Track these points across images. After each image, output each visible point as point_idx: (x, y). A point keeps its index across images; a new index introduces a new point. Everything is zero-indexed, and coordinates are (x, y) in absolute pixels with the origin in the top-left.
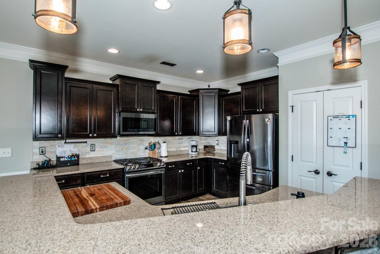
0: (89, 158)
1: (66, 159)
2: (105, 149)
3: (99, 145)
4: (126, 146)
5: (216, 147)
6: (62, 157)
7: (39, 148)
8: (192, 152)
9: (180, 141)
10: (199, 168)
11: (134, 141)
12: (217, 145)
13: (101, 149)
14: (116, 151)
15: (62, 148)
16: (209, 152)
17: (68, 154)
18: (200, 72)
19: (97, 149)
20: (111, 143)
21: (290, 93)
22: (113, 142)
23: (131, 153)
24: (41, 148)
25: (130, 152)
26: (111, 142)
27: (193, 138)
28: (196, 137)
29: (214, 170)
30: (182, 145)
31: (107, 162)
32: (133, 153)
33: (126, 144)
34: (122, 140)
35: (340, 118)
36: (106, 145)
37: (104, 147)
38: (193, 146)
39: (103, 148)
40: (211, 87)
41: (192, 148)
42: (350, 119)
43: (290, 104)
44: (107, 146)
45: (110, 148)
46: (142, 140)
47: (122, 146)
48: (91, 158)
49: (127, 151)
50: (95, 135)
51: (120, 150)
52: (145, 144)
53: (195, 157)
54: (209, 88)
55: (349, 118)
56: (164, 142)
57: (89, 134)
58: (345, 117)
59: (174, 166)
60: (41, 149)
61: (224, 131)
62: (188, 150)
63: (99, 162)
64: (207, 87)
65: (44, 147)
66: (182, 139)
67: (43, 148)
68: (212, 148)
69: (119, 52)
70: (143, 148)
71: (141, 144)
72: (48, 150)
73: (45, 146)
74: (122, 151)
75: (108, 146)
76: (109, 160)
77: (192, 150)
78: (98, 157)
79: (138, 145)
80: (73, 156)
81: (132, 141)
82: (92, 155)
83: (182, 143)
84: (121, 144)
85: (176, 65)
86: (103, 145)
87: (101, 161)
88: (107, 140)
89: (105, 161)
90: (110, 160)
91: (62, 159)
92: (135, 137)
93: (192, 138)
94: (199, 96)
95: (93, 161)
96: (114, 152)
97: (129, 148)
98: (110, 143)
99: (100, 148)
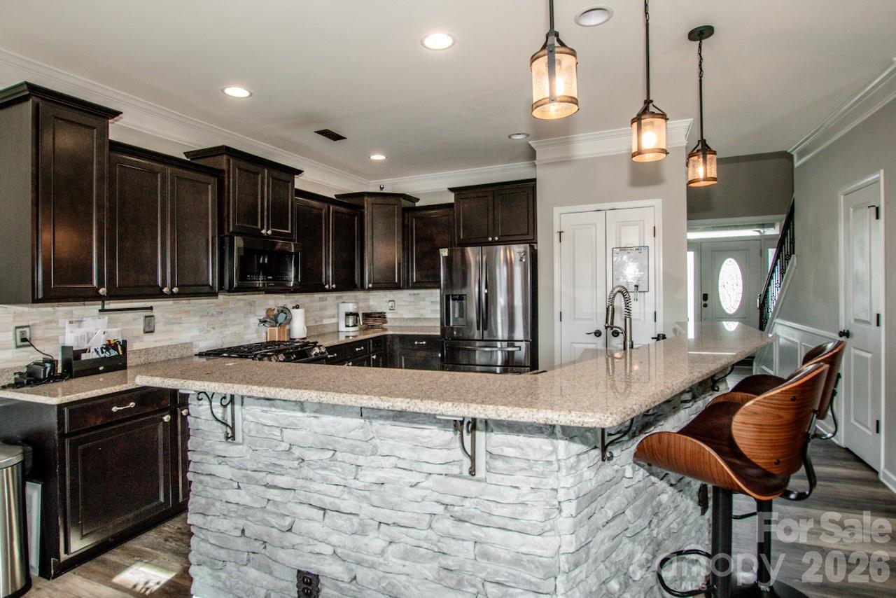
0: (141, 351)
1: (96, 356)
2: (176, 327)
3: (163, 317)
4: (222, 318)
5: (389, 316)
7: (12, 327)
8: (347, 326)
10: (374, 357)
11: (237, 305)
12: (391, 311)
13: (168, 327)
14: (200, 332)
15: (79, 327)
16: (373, 327)
17: (99, 340)
18: (378, 157)
19: (159, 327)
20: (189, 311)
21: (557, 211)
22: (193, 310)
23: (231, 334)
24: (19, 330)
25: (228, 333)
26: (190, 309)
27: (344, 298)
28: (349, 296)
29: (403, 358)
30: (325, 313)
31: (181, 358)
32: (235, 334)
33: (222, 313)
34: (212, 303)
35: (629, 251)
36: (178, 316)
37: (174, 321)
38: (348, 315)
39: (172, 324)
40: (385, 191)
41: (346, 318)
43: (556, 229)
44: (181, 318)
45: (188, 323)
46: (252, 304)
47: (212, 319)
48: (147, 351)
49: (223, 329)
50: (175, 290)
51: (209, 329)
52: (259, 313)
53: (354, 337)
54: (382, 192)
56: (297, 307)
57: (163, 288)
58: (634, 249)
59: (335, 355)
60: (21, 332)
61: (415, 280)
62: (338, 323)
63: (164, 361)
64: (378, 190)
65: (28, 326)
67: (25, 329)
68: (379, 317)
69: (251, 95)
70: (254, 321)
71: (251, 312)
72: (38, 333)
73: (30, 323)
74: (213, 331)
75: (183, 319)
76: (186, 353)
77: (346, 322)
78: (162, 347)
79: (246, 315)
81: (232, 306)
82: (149, 342)
83: (325, 308)
84: (210, 314)
85: (345, 138)
86: (171, 316)
87: (169, 357)
88: (180, 306)
89: (177, 356)
90: (190, 354)
92: (239, 297)
94: (363, 207)
95: (152, 358)
96: (196, 333)
97: (228, 323)
98: (187, 312)
99: (166, 324)
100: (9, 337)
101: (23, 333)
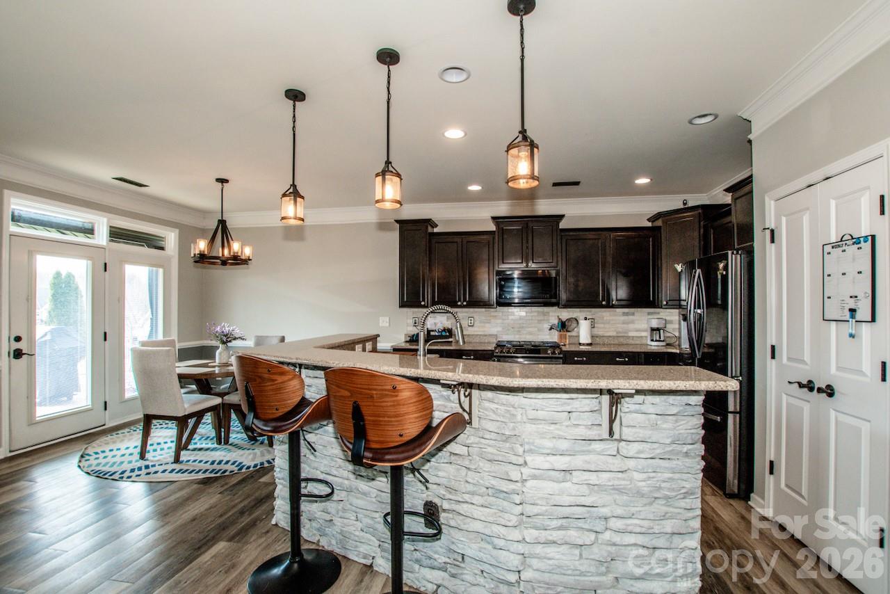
1: (437, 334)
2: (487, 325)
3: (479, 317)
4: (520, 322)
6: (433, 331)
7: (412, 318)
8: (652, 340)
9: (626, 318)
11: (532, 314)
13: (483, 324)
14: (504, 329)
17: (440, 327)
18: (642, 181)
19: (477, 324)
20: (495, 316)
22: (498, 316)
23: (527, 333)
25: (525, 332)
30: (631, 326)
31: (489, 343)
32: (530, 333)
33: (520, 319)
35: (844, 248)
36: (488, 318)
37: (486, 321)
39: (485, 323)
40: (689, 205)
41: (651, 333)
42: (861, 248)
45: (495, 323)
47: (512, 322)
48: (468, 335)
49: (521, 330)
50: (465, 303)
51: (510, 328)
52: (551, 321)
55: (859, 246)
56: (586, 319)
58: (852, 242)
59: (585, 359)
62: (646, 337)
63: (478, 343)
64: (681, 206)
65: (418, 318)
66: (633, 314)
70: (547, 326)
71: (544, 320)
73: (419, 316)
74: (512, 330)
75: (491, 320)
76: (493, 340)
77: (651, 337)
78: (477, 335)
79: (540, 321)
80: (444, 330)
83: (632, 322)
84: (510, 319)
85: (580, 182)
86: (484, 318)
87: (481, 341)
88: (490, 312)
89: (486, 341)
91: (432, 333)
93: (659, 313)
95: (471, 339)
96: (501, 329)
99: (481, 322)
100: (411, 322)
101: (415, 320)
